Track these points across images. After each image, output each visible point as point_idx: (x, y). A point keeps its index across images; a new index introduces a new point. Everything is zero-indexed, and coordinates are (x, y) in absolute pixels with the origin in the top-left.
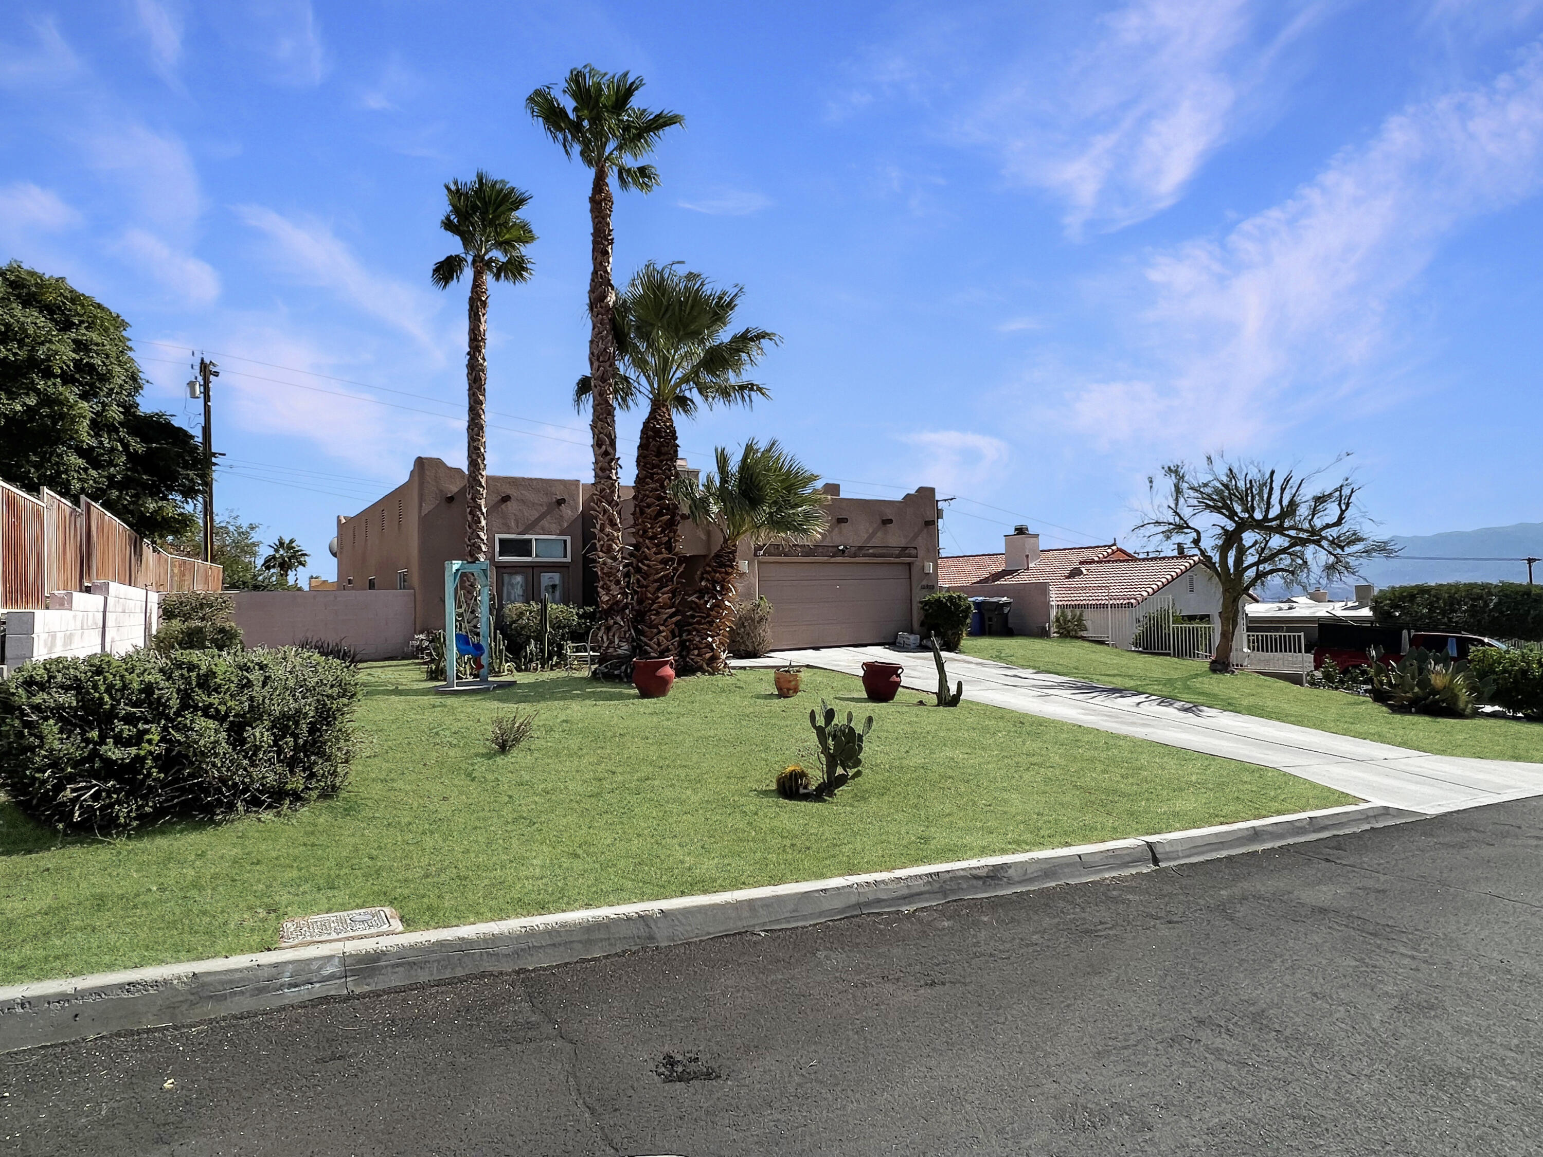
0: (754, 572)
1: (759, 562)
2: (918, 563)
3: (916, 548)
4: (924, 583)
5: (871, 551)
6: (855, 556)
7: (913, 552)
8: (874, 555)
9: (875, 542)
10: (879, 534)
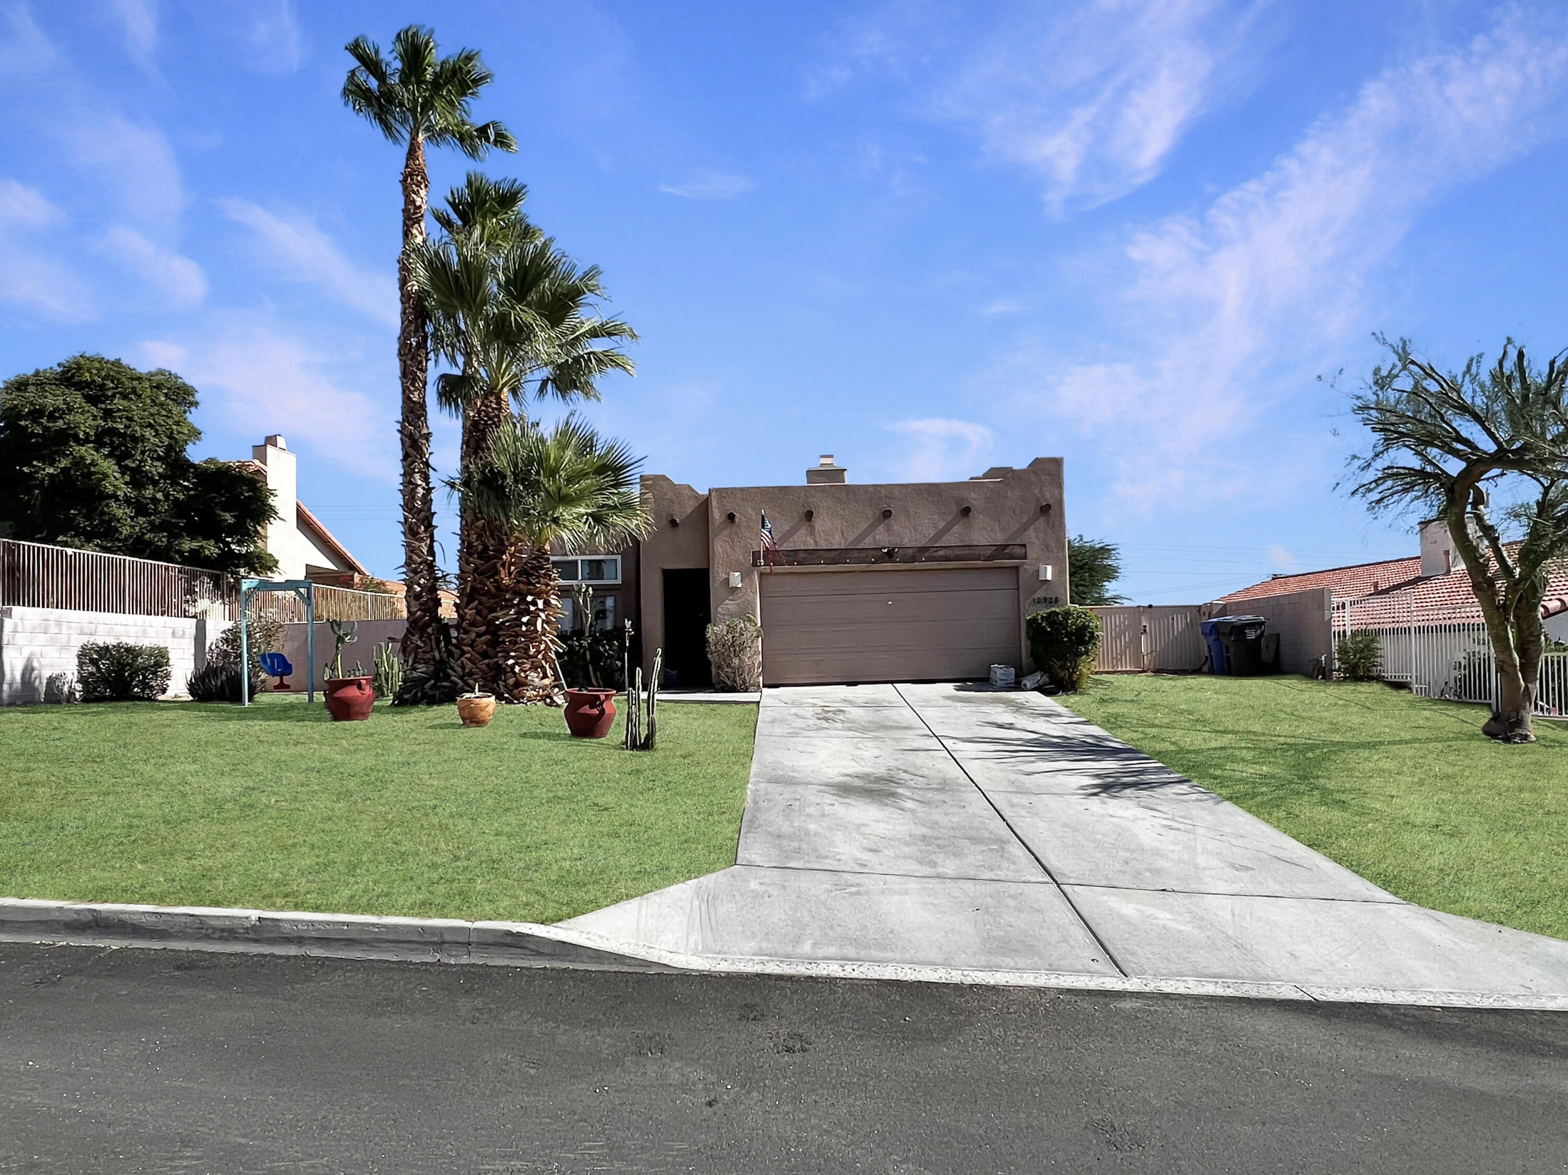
0: (752, 585)
1: (761, 575)
2: (1027, 567)
3: (1024, 546)
4: (1040, 594)
5: (941, 553)
6: (913, 559)
7: (1018, 551)
8: (947, 559)
9: (951, 539)
10: (957, 529)
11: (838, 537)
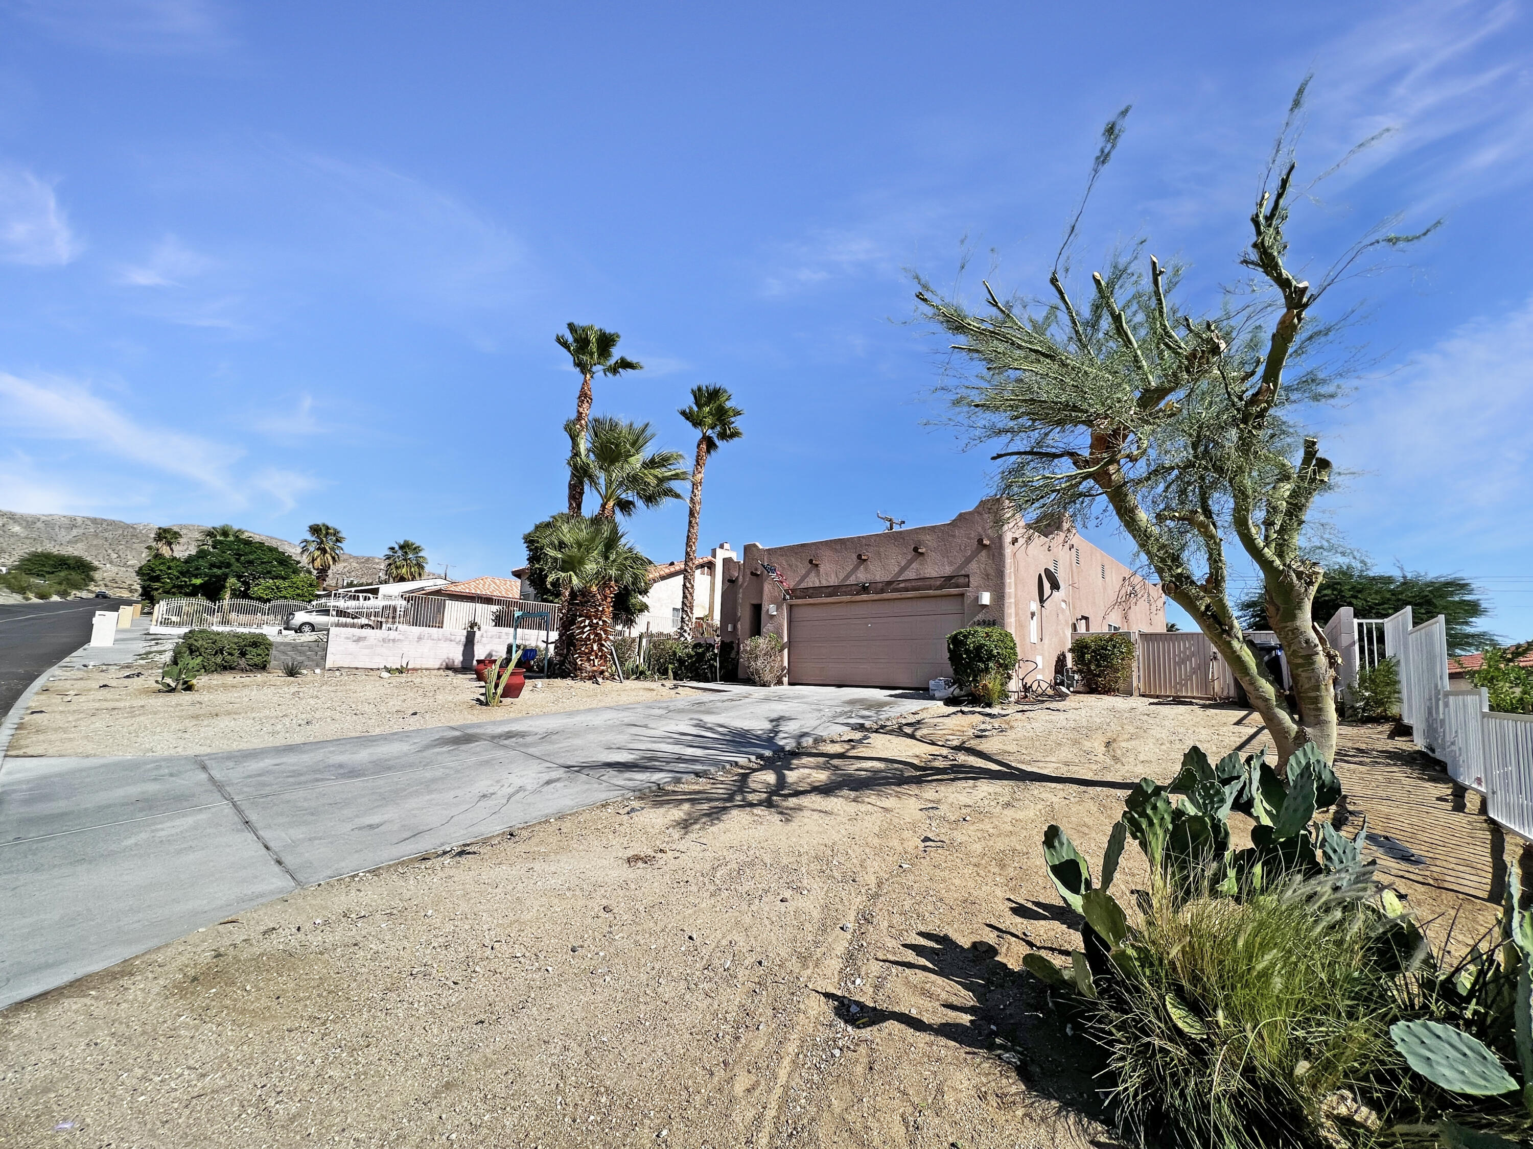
0: (782, 612)
1: (788, 606)
2: (970, 593)
3: (968, 576)
4: (980, 617)
5: (902, 585)
7: (962, 580)
8: (906, 590)
9: (910, 574)
10: (913, 566)
11: (833, 576)
